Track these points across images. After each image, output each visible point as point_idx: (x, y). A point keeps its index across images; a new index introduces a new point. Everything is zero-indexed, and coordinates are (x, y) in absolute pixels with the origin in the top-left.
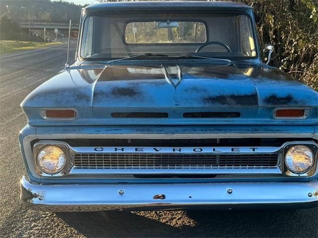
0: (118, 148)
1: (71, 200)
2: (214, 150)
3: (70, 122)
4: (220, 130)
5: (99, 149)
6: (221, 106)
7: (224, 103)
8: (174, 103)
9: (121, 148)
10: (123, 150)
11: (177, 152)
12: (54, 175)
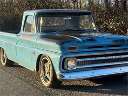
0: (90, 58)
3: (75, 51)
4: (117, 50)
7: (118, 42)
11: (107, 58)
12: (72, 69)
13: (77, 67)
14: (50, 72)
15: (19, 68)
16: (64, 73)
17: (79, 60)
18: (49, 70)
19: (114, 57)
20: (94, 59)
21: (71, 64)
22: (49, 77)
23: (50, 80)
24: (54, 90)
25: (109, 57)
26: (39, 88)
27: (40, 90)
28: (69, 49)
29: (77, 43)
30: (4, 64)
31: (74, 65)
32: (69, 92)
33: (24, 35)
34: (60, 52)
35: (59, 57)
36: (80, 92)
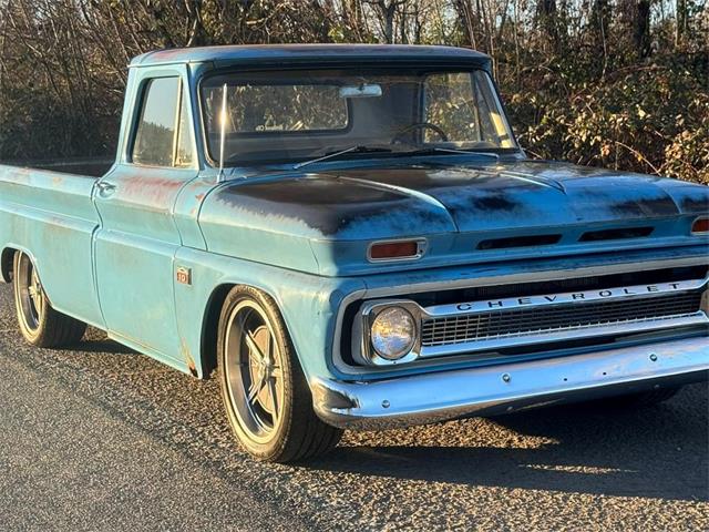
0: (493, 302)
1: (433, 401)
2: (626, 291)
3: (411, 263)
4: (635, 257)
5: (464, 306)
6: (636, 217)
7: (638, 213)
8: (574, 217)
9: (497, 301)
10: (500, 304)
11: (579, 299)
12: (398, 362)
13: (424, 352)
14: (273, 380)
15: (113, 358)
16: (350, 381)
17: (431, 312)
18: (272, 366)
19: (618, 294)
20: (511, 304)
21: (389, 333)
22: (269, 407)
23: (278, 422)
24: (298, 477)
25: (592, 296)
26: (217, 463)
27: (223, 474)
28: (379, 251)
29: (417, 222)
30: (32, 335)
31: (405, 337)
32: (378, 482)
33: (135, 180)
34: (329, 269)
35: (325, 296)
36: (439, 486)
